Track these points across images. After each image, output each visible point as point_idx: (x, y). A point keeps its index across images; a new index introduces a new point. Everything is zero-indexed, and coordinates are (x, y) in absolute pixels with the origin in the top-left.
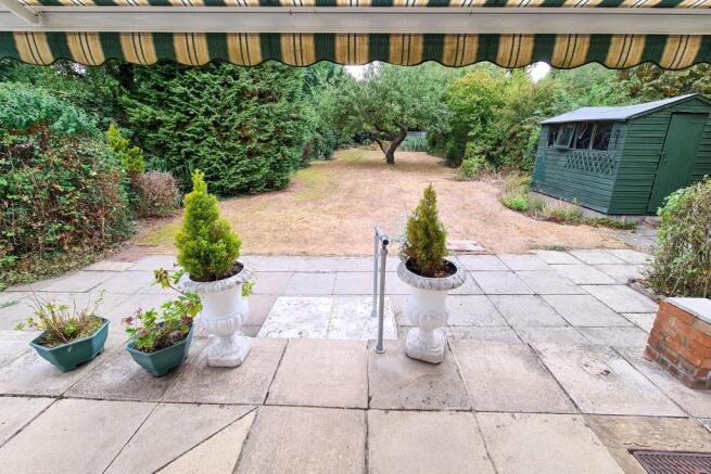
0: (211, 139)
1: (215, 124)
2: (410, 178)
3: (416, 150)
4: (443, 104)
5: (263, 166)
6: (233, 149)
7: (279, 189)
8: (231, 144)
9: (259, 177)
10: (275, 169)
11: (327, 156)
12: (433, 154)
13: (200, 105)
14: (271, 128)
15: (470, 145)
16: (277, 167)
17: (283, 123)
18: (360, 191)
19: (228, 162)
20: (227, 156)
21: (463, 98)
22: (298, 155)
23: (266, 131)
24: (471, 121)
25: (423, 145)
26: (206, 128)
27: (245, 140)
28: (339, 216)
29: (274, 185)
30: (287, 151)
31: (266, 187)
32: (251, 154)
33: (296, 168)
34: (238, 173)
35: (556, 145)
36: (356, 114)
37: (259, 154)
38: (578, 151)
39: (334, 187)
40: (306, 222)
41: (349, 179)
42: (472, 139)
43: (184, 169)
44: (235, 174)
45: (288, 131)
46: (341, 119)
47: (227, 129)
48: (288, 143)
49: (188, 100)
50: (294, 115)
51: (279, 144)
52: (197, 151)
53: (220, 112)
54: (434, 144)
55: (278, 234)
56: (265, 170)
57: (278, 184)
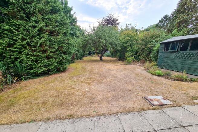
0: (26, 51)
1: (28, 44)
2: (110, 65)
3: (107, 56)
4: (118, 40)
5: (54, 62)
6: (38, 56)
7: (62, 72)
8: (37, 53)
9: (52, 67)
10: (60, 64)
11: (81, 59)
12: (113, 57)
13: (19, 35)
14: (56, 46)
15: (127, 53)
16: (60, 63)
17: (62, 45)
18: (94, 71)
19: (37, 61)
20: (36, 59)
21: (124, 39)
22: (70, 58)
23: (54, 48)
24: (127, 46)
25: (109, 55)
26: (23, 46)
27: (45, 52)
28: (89, 84)
29: (59, 70)
30: (64, 56)
31: (56, 71)
32: (48, 58)
33: (70, 63)
34: (42, 66)
35: (169, 50)
36: (90, 44)
37: (51, 57)
38: (181, 52)
39: (84, 70)
40: (73, 88)
41: (89, 66)
42: (127, 51)
43: (14, 65)
44: (40, 66)
45: (64, 48)
46: (85, 46)
47: (35, 46)
48: (65, 53)
49: (13, 33)
50: (67, 42)
51: (61, 53)
52: (19, 57)
53: (30, 39)
54: (113, 54)
55: (57, 99)
56: (55, 64)
57: (62, 69)
